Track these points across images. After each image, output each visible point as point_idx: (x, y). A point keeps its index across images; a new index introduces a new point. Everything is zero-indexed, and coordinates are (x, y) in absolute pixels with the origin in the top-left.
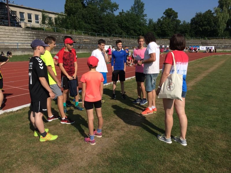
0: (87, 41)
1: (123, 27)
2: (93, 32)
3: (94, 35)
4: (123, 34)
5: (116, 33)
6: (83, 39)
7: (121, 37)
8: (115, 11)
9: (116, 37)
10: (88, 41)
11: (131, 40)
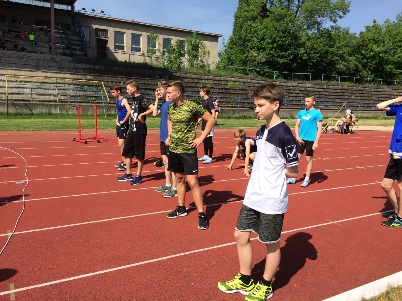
8: (341, 17)
11: (381, 90)
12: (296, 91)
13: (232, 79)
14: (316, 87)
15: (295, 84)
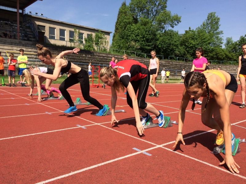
3: (142, 56)
7: (183, 60)
14: (167, 63)
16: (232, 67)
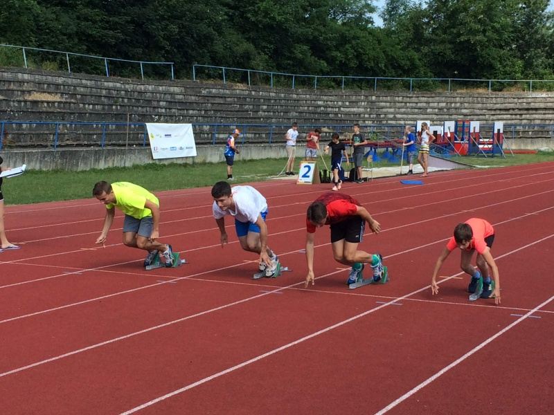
0: (50, 98)
1: (255, 24)
2: (89, 51)
3: (93, 69)
4: (253, 63)
5: (216, 60)
6: (26, 87)
7: (244, 79)
9: (214, 77)
10: (57, 98)
11: (295, 96)
12: (162, 103)
13: (26, 77)
14: (189, 92)
15: (150, 88)
16: (414, 100)
